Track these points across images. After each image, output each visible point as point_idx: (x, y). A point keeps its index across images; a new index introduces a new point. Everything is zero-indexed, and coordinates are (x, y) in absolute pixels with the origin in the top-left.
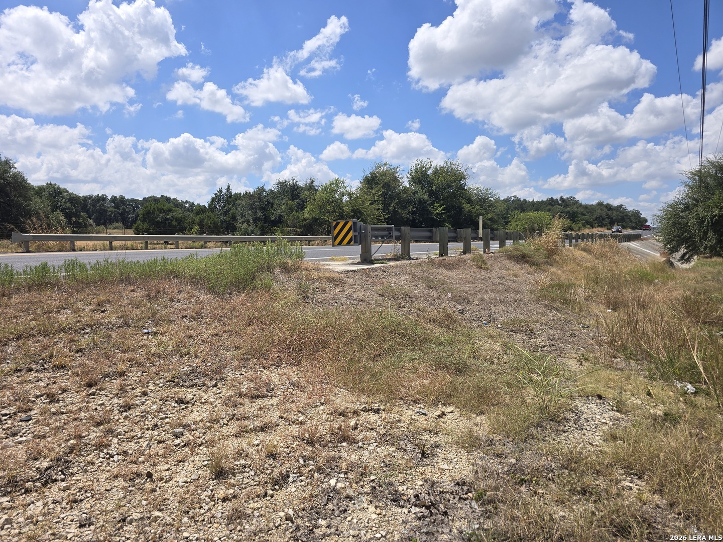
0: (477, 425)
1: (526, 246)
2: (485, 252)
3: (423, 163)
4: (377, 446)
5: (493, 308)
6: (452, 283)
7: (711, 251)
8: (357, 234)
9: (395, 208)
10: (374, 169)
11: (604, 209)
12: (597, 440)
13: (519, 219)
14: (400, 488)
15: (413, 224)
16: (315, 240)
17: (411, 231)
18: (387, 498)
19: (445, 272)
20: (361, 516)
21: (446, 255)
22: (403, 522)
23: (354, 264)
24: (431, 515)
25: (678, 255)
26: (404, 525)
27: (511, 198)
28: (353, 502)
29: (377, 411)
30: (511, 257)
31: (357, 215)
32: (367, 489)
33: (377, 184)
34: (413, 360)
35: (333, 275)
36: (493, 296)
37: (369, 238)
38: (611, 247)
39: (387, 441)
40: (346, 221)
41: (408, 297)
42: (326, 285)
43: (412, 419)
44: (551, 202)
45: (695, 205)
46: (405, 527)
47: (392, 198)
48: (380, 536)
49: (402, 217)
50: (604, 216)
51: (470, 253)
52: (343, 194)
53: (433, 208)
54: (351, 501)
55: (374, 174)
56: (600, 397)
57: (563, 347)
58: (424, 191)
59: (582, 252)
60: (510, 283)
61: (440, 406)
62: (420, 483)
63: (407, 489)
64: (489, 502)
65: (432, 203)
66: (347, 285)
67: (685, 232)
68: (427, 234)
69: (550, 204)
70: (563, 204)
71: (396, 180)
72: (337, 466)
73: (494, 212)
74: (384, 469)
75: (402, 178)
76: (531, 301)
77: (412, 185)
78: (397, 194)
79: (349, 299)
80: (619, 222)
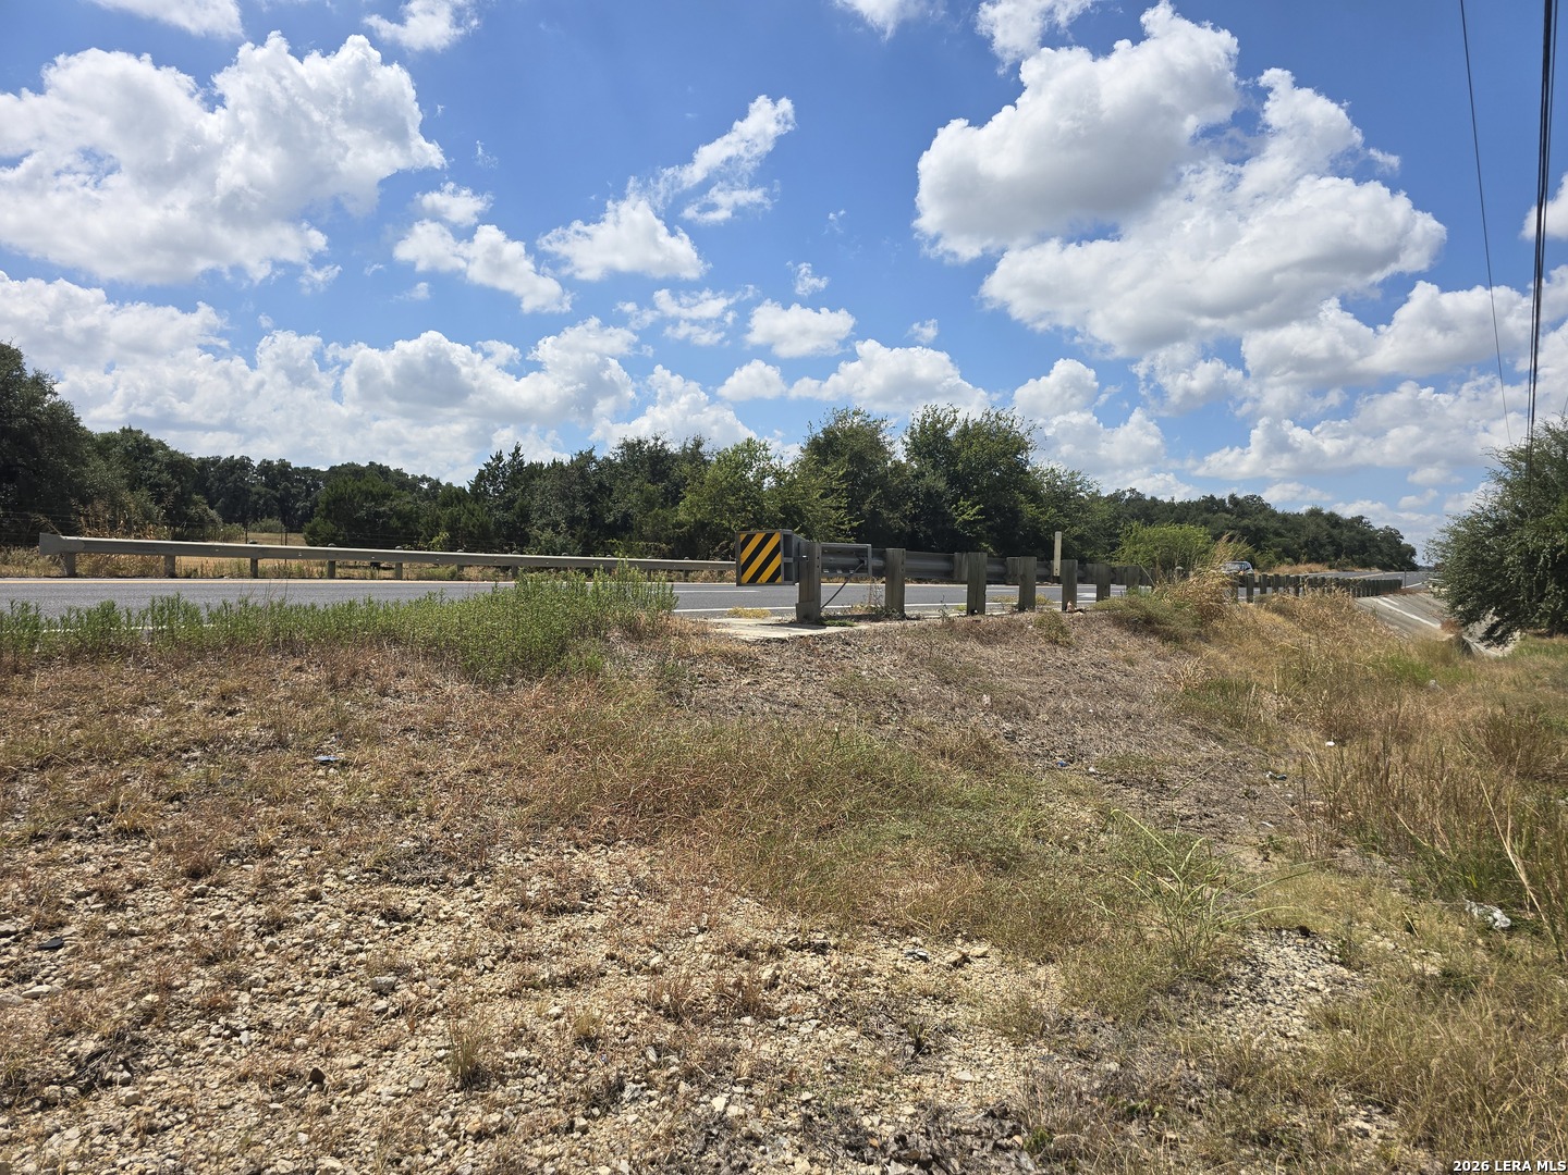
0: (1037, 985)
1: (1154, 598)
2: (1065, 608)
3: (938, 413)
4: (818, 1026)
5: (1080, 730)
6: (991, 672)
7: (1553, 623)
8: (791, 560)
9: (875, 507)
10: (832, 422)
11: (1324, 524)
12: (1297, 1025)
13: (1141, 540)
14: (866, 1121)
15: (912, 543)
16: (700, 568)
17: (908, 557)
18: (836, 1143)
19: (979, 649)
21: (982, 611)
23: (782, 625)
25: (1480, 628)
27: (1124, 493)
28: (762, 1148)
29: (821, 949)
30: (1120, 621)
31: (792, 519)
32: (794, 1120)
33: (837, 454)
34: (904, 838)
35: (736, 648)
36: (1080, 703)
37: (817, 570)
38: (1337, 607)
39: (841, 1016)
40: (769, 531)
41: (899, 701)
42: (719, 669)
43: (898, 969)
44: (1210, 506)
45: (1516, 522)
47: (869, 485)
49: (889, 526)
50: (1324, 538)
51: (1033, 610)
52: (763, 474)
53: (956, 509)
54: (756, 1146)
55: (832, 432)
56: (1305, 932)
57: (1229, 820)
58: (939, 473)
59: (1275, 616)
60: (1117, 678)
61: (959, 941)
62: (910, 1110)
63: (881, 1122)
64: (1059, 1157)
65: (956, 500)
66: (765, 671)
67: (1496, 580)
68: (941, 565)
69: (1208, 510)
70: (1236, 510)
71: (878, 447)
72: (728, 1068)
73: (1087, 523)
74: (833, 1077)
75: (891, 443)
76: (1160, 718)
77: (913, 459)
78: (879, 477)
79: (768, 701)
80: (1354, 552)
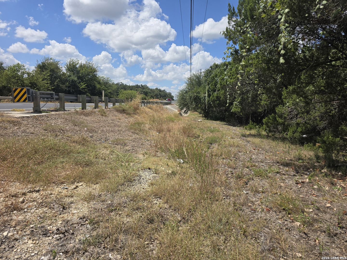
0: (93, 189)
1: (124, 105)
2: (105, 108)
3: (74, 61)
4: (36, 209)
5: (108, 134)
6: (87, 123)
7: (194, 110)
8: (30, 96)
9: (58, 84)
10: (44, 61)
11: (158, 91)
12: (146, 186)
13: (124, 94)
14: (49, 228)
15: (68, 92)
16: (5, 99)
17: (65, 96)
18: (40, 234)
19: (84, 117)
20: (23, 247)
21: (85, 109)
22: (49, 244)
23: (29, 113)
24: (65, 237)
25: (183, 111)
26: (49, 245)
27: (119, 83)
28: (18, 241)
29: (38, 191)
30: (118, 111)
31: (33, 86)
32: (28, 232)
33: (46, 69)
34: (63, 162)
35: (13, 119)
36: (108, 128)
37: (39, 99)
38: (160, 107)
39: (43, 206)
40: (22, 88)
41: (62, 131)
42: (7, 125)
43: (59, 192)
44: (137, 86)
45: (189, 91)
46: (49, 246)
47: (56, 78)
48: (34, 254)
49: (62, 89)
50: (158, 94)
51: (98, 108)
52: (23, 73)
53: (80, 85)
54: (17, 241)
55: (44, 63)
56: (149, 169)
57: (138, 150)
58: (75, 76)
59: (149, 109)
60: (117, 123)
61: (76, 183)
62: (61, 222)
63: (53, 227)
64: (96, 223)
65: (80, 83)
66: (22, 125)
67: (186, 102)
68: (75, 98)
69: (137, 87)
70: (142, 88)
71: (58, 68)
72: (8, 225)
73: (111, 89)
74: (40, 220)
75: (61, 67)
76: (126, 131)
77: (68, 72)
78: (59, 76)
79: (23, 132)
80: (164, 97)
